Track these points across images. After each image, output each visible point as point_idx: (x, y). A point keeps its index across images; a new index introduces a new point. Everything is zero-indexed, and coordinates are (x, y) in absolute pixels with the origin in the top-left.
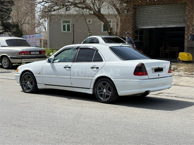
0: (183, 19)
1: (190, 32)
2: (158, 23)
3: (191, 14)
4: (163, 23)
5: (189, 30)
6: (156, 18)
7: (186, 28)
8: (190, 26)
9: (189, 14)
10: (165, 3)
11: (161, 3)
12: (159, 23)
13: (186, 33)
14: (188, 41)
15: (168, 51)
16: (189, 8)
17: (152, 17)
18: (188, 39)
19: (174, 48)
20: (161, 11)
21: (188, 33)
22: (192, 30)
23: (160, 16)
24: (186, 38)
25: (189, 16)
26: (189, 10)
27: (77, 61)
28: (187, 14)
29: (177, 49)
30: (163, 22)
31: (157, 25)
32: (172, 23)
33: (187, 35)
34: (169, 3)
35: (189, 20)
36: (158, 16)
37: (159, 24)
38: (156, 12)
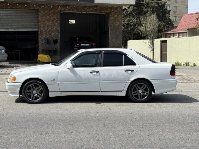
0: (33, 24)
1: (43, 37)
2: (8, 26)
3: (43, 20)
4: (14, 27)
5: (42, 34)
6: (6, 21)
7: (39, 33)
8: (44, 31)
9: (41, 20)
10: (18, 8)
11: (14, 8)
12: (10, 26)
13: (40, 37)
14: (42, 44)
15: (13, 53)
16: (42, 15)
17: (2, 20)
18: (42, 43)
19: (16, 50)
20: (11, 15)
21: (42, 37)
22: (45, 34)
23: (10, 20)
24: (40, 41)
25: (42, 22)
26: (42, 16)
27: (105, 66)
28: (40, 20)
29: (19, 51)
30: (14, 25)
31: (7, 28)
32: (22, 27)
33: (41, 39)
34: (22, 8)
35: (42, 26)
36: (9, 20)
37: (10, 28)
38: (6, 15)
